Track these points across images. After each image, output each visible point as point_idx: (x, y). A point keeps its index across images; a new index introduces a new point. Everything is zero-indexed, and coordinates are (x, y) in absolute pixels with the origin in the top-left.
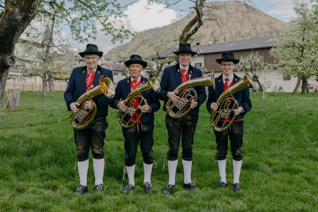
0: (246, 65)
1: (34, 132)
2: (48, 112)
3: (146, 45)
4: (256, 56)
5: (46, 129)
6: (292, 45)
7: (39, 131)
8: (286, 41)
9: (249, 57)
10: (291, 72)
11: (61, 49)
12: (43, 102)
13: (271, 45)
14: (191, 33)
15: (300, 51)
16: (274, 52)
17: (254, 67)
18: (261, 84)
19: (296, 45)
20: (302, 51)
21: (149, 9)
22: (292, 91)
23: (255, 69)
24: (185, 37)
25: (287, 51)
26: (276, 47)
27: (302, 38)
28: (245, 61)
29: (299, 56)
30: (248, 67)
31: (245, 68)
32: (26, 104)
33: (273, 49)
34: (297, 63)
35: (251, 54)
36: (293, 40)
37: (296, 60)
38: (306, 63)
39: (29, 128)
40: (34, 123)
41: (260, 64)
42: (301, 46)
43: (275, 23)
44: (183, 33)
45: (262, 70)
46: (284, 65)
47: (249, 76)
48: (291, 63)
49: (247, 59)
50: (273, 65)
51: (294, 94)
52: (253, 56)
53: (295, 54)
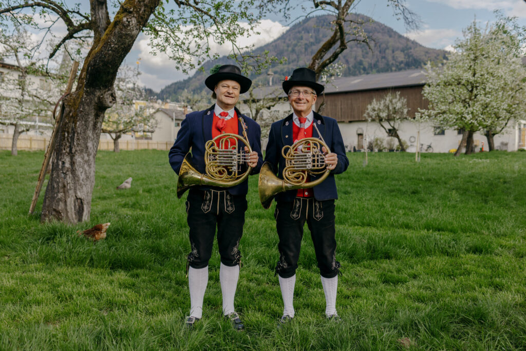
0: (380, 112)
4: (396, 98)
6: (456, 82)
8: (448, 76)
9: (386, 100)
10: (454, 122)
13: (423, 82)
14: (328, 62)
15: (468, 90)
16: (429, 94)
17: (393, 115)
18: (402, 141)
19: (463, 82)
20: (471, 91)
22: (454, 150)
23: (394, 118)
24: (316, 67)
25: (448, 91)
26: (431, 84)
27: (471, 72)
28: (380, 106)
29: (466, 99)
30: (384, 115)
31: (379, 116)
33: (426, 87)
34: (464, 109)
35: (388, 96)
36: (459, 74)
37: (461, 105)
38: (477, 110)
41: (401, 111)
42: (471, 83)
43: (414, 48)
44: (314, 61)
45: (403, 119)
46: (444, 113)
47: (385, 129)
48: (456, 108)
49: (382, 102)
50: (428, 112)
51: (458, 154)
52: (392, 99)
53: (461, 95)
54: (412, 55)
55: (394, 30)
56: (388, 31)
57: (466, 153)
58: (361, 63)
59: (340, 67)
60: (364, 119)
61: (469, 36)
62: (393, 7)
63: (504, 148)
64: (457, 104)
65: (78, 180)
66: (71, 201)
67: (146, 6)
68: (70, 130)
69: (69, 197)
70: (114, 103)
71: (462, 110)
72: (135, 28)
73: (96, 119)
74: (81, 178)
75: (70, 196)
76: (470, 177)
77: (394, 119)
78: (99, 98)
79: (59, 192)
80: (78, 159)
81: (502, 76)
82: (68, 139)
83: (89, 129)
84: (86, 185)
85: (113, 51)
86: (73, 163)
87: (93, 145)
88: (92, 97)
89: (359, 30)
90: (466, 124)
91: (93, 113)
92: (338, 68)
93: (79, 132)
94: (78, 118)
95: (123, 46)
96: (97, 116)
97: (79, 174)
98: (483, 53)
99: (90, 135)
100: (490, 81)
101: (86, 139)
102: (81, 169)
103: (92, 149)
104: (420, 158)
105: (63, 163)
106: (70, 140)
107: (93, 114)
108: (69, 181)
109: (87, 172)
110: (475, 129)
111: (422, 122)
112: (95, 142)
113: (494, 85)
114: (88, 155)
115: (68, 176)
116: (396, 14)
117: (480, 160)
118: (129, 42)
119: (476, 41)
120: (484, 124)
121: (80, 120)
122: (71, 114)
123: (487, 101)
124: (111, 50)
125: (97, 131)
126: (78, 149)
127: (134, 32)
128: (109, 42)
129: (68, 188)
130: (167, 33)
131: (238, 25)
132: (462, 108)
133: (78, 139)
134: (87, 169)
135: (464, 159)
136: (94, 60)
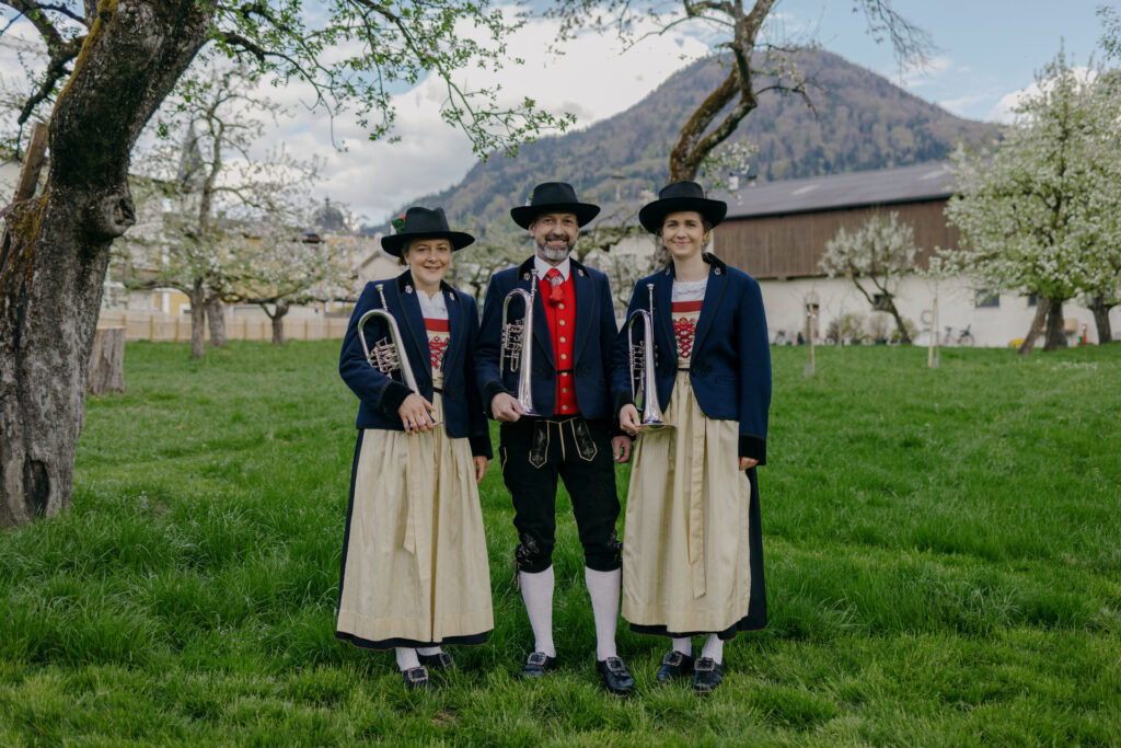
0: (854, 256)
1: (192, 477)
2: (224, 408)
5: (237, 466)
6: (1021, 187)
7: (210, 472)
8: (1003, 174)
9: (867, 230)
10: (1018, 279)
11: (251, 198)
12: (197, 375)
13: (947, 189)
15: (1049, 206)
16: (960, 214)
17: (883, 263)
18: (904, 321)
19: (1037, 188)
20: (1057, 209)
21: (564, 54)
22: (1019, 342)
23: (886, 269)
25: (1003, 208)
26: (964, 194)
27: (1054, 166)
28: (854, 243)
29: (1044, 225)
30: (863, 263)
31: (852, 267)
32: (146, 383)
33: (955, 200)
34: (1040, 249)
35: (872, 220)
36: (1027, 170)
37: (1034, 240)
38: (1071, 250)
39: (170, 461)
40: (187, 447)
41: (902, 254)
42: (1055, 190)
43: (935, 121)
44: (685, 137)
45: (906, 272)
46: (994, 256)
47: (866, 294)
48: (1020, 247)
49: (859, 235)
50: (957, 256)
51: (1026, 351)
52: (880, 228)
53: (1034, 219)
54: (930, 136)
57: (1046, 349)
58: (819, 153)
59: (744, 150)
60: (818, 273)
61: (1051, 86)
62: (866, 12)
64: (1023, 236)
65: (34, 416)
66: (14, 468)
68: (17, 292)
69: (10, 458)
70: (129, 225)
71: (1035, 250)
72: (150, 31)
73: (83, 264)
74: (44, 410)
75: (14, 455)
76: (1046, 404)
77: (885, 273)
78: (86, 212)
80: (35, 362)
82: (11, 314)
83: (65, 288)
84: (55, 429)
85: (101, 90)
86: (21, 374)
87: (78, 329)
88: (66, 208)
89: (785, 64)
90: (1044, 281)
91: (73, 249)
92: (739, 152)
93: (39, 295)
94: (37, 261)
95: (121, 77)
97: (39, 400)
98: (1082, 122)
100: (1099, 185)
101: (56, 314)
102: (43, 389)
103: (76, 337)
104: (937, 359)
106: (15, 316)
107: (75, 252)
108: (12, 417)
109: (61, 396)
110: (1066, 293)
111: (944, 278)
112: (83, 320)
113: (1108, 195)
115: (9, 406)
116: (874, 30)
117: (1076, 365)
118: (138, 65)
119: (1066, 97)
120: (1086, 282)
121: (39, 266)
122: (21, 253)
123: (1091, 232)
124: (93, 87)
125: (87, 294)
126: (35, 337)
127: (149, 39)
128: (89, 68)
129: (9, 434)
130: (288, 59)
131: (473, 43)
132: (1035, 246)
133: (35, 313)
134: (59, 388)
135: (1039, 361)
136: (60, 116)
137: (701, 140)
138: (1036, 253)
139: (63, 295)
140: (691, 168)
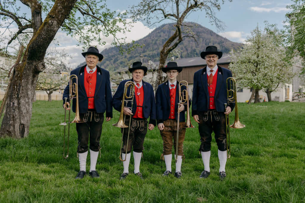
3: (111, 61)
6: (248, 61)
8: (243, 57)
10: (247, 84)
13: (229, 61)
14: (172, 48)
15: (255, 66)
16: (232, 68)
19: (252, 61)
20: (257, 66)
21: (133, 26)
22: (248, 101)
24: (165, 52)
25: (243, 66)
26: (233, 62)
27: (256, 56)
29: (254, 71)
33: (231, 64)
36: (249, 56)
37: (251, 74)
38: (260, 77)
42: (256, 62)
43: (225, 42)
44: (164, 48)
46: (241, 79)
48: (247, 76)
51: (249, 103)
53: (251, 69)
54: (224, 46)
55: (214, 32)
56: (210, 33)
57: (255, 102)
58: (195, 51)
59: (179, 51)
61: (255, 35)
62: (209, 18)
63: (277, 100)
64: (248, 74)
65: (22, 114)
66: (17, 125)
67: (62, 14)
68: (18, 85)
70: (44, 69)
71: (251, 77)
72: (56, 27)
73: (33, 78)
74: (24, 112)
75: (17, 123)
76: (254, 115)
78: (35, 66)
79: (10, 120)
80: (22, 101)
81: (274, 58)
82: (16, 90)
84: (26, 116)
86: (19, 104)
87: (31, 93)
88: (31, 65)
89: (189, 30)
90: (254, 85)
91: (31, 74)
93: (23, 85)
94: (23, 77)
95: (49, 37)
96: (34, 76)
97: (23, 110)
98: (263, 44)
99: (30, 87)
100: (267, 61)
101: (27, 90)
102: (24, 107)
103: (31, 95)
105: (14, 103)
106: (17, 90)
107: (32, 75)
108: (17, 114)
109: (28, 109)
110: (259, 88)
112: (32, 91)
113: (270, 63)
114: (28, 99)
115: (16, 111)
116: (211, 22)
117: (262, 106)
118: (52, 34)
119: (259, 38)
120: (264, 85)
121: (24, 79)
122: (19, 76)
123: (266, 72)
124: (42, 39)
125: (34, 85)
126: (22, 95)
127: (55, 28)
128: (41, 34)
129: (16, 118)
130: (76, 30)
131: (118, 26)
132: (252, 76)
133: (22, 90)
134: (27, 107)
135: (253, 105)
136: (32, 45)
137: (168, 49)
138: (252, 78)
139: (29, 85)
140: (166, 56)
